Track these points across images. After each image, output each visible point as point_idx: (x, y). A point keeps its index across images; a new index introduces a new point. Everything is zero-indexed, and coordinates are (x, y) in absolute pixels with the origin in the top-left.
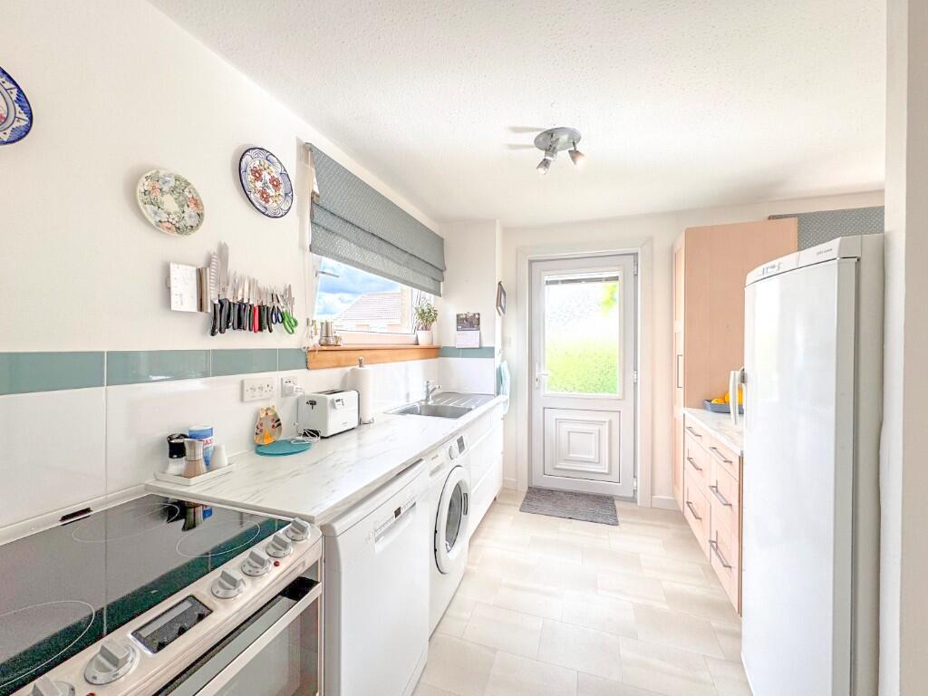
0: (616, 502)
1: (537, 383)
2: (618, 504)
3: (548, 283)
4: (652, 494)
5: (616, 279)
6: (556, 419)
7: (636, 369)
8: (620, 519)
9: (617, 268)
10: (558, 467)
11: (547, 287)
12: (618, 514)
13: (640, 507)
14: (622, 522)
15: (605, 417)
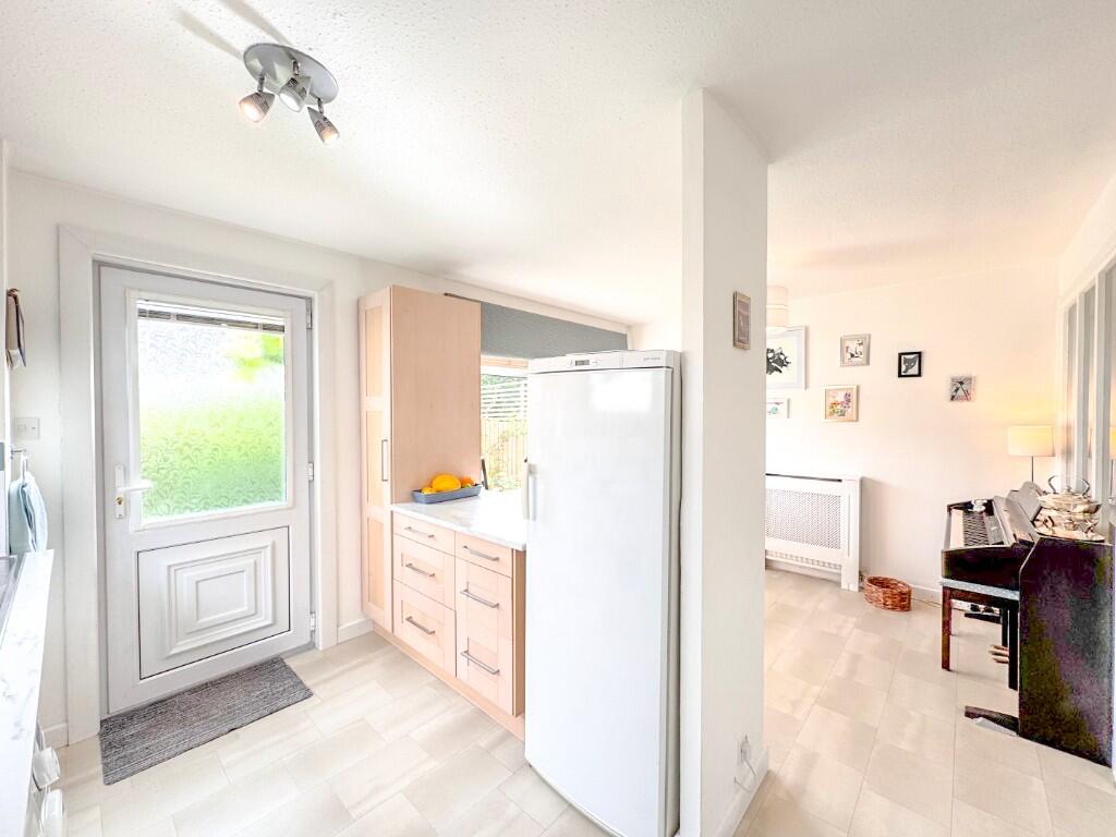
0: (287, 662)
1: (120, 509)
2: (292, 663)
3: (142, 313)
4: (338, 626)
5: (282, 329)
6: (169, 567)
7: (311, 462)
8: (308, 683)
9: (281, 314)
10: (174, 651)
11: (142, 322)
12: (302, 677)
13: (323, 651)
14: (317, 684)
15: (265, 540)
